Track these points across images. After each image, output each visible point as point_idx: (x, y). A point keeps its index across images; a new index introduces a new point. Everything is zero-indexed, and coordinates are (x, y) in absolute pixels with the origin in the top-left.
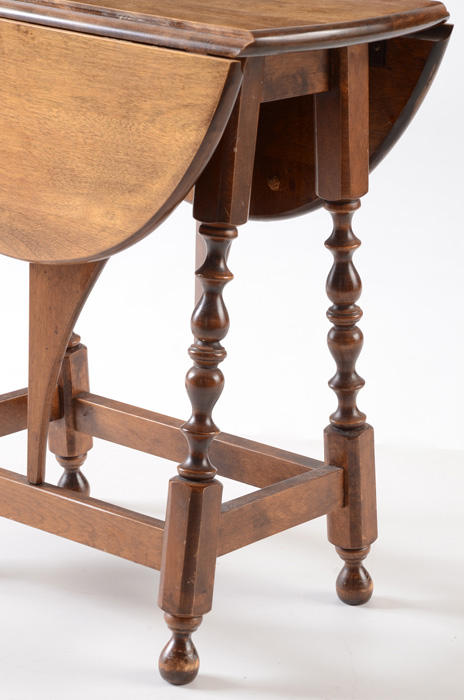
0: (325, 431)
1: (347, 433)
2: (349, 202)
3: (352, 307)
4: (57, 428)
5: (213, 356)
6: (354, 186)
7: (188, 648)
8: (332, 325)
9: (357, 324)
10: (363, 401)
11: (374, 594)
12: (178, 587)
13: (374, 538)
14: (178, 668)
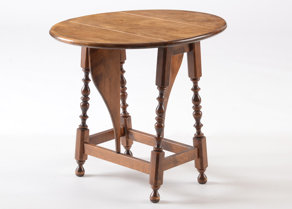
0: (193, 138)
1: (199, 139)
2: (197, 79)
3: (199, 106)
4: (123, 139)
5: (162, 120)
6: (198, 75)
7: (157, 194)
8: (194, 110)
9: (200, 110)
10: (203, 130)
11: (207, 181)
12: (154, 178)
13: (207, 166)
14: (155, 199)
